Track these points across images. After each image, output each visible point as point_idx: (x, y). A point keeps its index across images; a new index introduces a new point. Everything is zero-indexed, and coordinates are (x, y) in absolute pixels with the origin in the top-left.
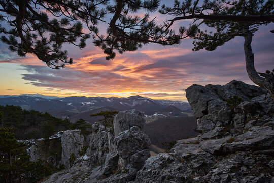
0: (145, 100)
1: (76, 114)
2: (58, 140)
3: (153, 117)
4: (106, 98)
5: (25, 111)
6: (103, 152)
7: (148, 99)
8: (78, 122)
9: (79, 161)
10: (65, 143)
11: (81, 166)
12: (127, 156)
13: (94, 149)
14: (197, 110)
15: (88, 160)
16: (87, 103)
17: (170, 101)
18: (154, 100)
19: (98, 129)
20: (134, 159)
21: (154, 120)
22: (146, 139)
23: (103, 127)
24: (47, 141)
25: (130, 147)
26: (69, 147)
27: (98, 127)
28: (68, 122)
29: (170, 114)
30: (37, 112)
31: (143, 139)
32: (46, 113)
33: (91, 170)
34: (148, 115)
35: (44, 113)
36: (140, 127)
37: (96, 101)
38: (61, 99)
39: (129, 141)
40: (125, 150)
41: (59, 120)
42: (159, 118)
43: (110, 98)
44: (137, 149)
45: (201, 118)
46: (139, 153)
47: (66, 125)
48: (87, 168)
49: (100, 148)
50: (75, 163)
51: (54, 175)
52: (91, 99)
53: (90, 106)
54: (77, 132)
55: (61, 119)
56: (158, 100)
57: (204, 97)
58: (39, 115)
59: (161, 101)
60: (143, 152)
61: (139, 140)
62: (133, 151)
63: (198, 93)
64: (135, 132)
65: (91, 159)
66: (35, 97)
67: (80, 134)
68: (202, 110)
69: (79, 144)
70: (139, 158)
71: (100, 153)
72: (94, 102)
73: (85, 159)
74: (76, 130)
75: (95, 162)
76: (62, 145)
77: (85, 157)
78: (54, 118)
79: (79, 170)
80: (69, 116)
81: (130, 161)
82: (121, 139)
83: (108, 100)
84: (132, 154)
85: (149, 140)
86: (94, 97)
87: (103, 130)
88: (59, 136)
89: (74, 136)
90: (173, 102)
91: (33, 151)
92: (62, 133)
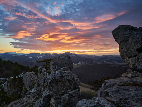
0: (73, 55)
1: (34, 63)
2: (21, 78)
3: (78, 64)
4: (51, 54)
5: (4, 61)
6: (44, 88)
7: (75, 54)
8: (34, 67)
9: (29, 93)
10: (25, 80)
11: (29, 97)
12: (58, 97)
13: (39, 85)
14: (129, 48)
15: (35, 93)
16: (41, 57)
17: (87, 55)
18: (78, 55)
19: (42, 71)
20: (64, 101)
21: (78, 66)
22: (75, 79)
23: (45, 69)
24: (15, 79)
25: (60, 87)
26: (28, 82)
27: (42, 69)
28: (29, 67)
29: (87, 63)
30: (11, 62)
31: (73, 79)
32: (16, 62)
33: (35, 101)
34: (75, 63)
35: (14, 62)
36: (70, 68)
37: (45, 56)
38: (26, 55)
39: (60, 81)
40: (55, 90)
41: (23, 66)
42: (81, 65)
43: (53, 54)
44: (67, 89)
45: (135, 56)
46: (70, 94)
47: (27, 69)
48: (33, 100)
49: (42, 85)
50: (27, 95)
51: (12, 104)
52: (42, 55)
53: (42, 58)
54: (33, 73)
55: (24, 66)
56: (80, 55)
57: (137, 34)
58: (12, 63)
59: (82, 55)
60: (74, 93)
61: (69, 81)
62: (63, 92)
63: (128, 31)
64: (65, 73)
65: (36, 92)
66: (12, 54)
67: (35, 75)
68: (135, 48)
69: (34, 81)
70: (69, 99)
71: (43, 88)
72: (44, 56)
73: (33, 92)
74: (32, 72)
75: (39, 95)
76: (24, 81)
77: (33, 91)
78: (21, 65)
79: (27, 102)
80: (30, 64)
81: (61, 102)
82: (51, 79)
83: (52, 55)
84: (62, 94)
85: (79, 80)
86: (44, 54)
87: (45, 72)
88: (22, 76)
89: (31, 76)
90: (89, 55)
91: (6, 85)
92: (24, 74)
